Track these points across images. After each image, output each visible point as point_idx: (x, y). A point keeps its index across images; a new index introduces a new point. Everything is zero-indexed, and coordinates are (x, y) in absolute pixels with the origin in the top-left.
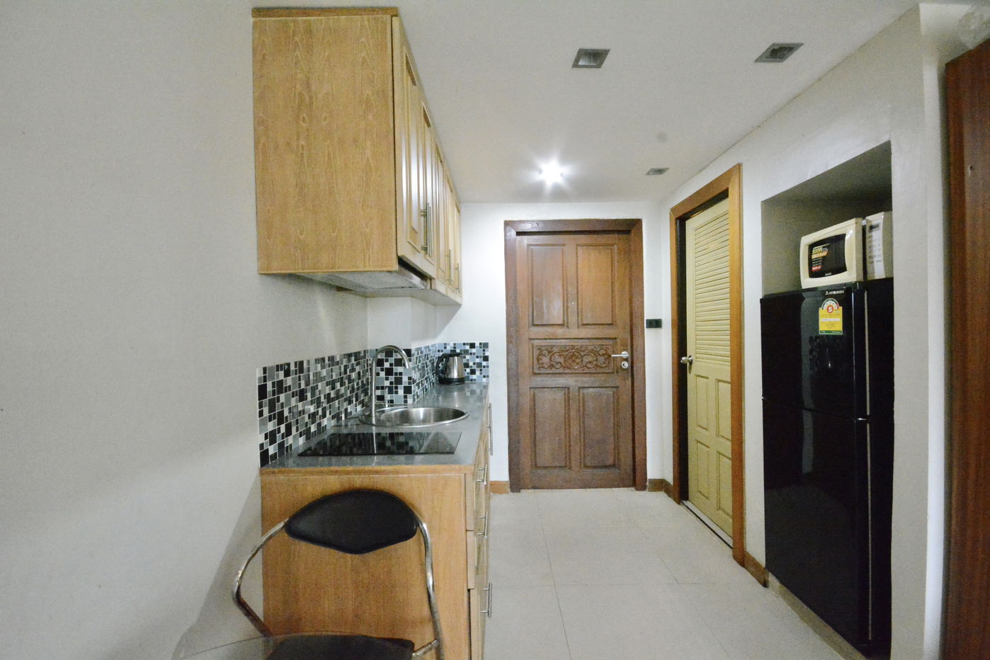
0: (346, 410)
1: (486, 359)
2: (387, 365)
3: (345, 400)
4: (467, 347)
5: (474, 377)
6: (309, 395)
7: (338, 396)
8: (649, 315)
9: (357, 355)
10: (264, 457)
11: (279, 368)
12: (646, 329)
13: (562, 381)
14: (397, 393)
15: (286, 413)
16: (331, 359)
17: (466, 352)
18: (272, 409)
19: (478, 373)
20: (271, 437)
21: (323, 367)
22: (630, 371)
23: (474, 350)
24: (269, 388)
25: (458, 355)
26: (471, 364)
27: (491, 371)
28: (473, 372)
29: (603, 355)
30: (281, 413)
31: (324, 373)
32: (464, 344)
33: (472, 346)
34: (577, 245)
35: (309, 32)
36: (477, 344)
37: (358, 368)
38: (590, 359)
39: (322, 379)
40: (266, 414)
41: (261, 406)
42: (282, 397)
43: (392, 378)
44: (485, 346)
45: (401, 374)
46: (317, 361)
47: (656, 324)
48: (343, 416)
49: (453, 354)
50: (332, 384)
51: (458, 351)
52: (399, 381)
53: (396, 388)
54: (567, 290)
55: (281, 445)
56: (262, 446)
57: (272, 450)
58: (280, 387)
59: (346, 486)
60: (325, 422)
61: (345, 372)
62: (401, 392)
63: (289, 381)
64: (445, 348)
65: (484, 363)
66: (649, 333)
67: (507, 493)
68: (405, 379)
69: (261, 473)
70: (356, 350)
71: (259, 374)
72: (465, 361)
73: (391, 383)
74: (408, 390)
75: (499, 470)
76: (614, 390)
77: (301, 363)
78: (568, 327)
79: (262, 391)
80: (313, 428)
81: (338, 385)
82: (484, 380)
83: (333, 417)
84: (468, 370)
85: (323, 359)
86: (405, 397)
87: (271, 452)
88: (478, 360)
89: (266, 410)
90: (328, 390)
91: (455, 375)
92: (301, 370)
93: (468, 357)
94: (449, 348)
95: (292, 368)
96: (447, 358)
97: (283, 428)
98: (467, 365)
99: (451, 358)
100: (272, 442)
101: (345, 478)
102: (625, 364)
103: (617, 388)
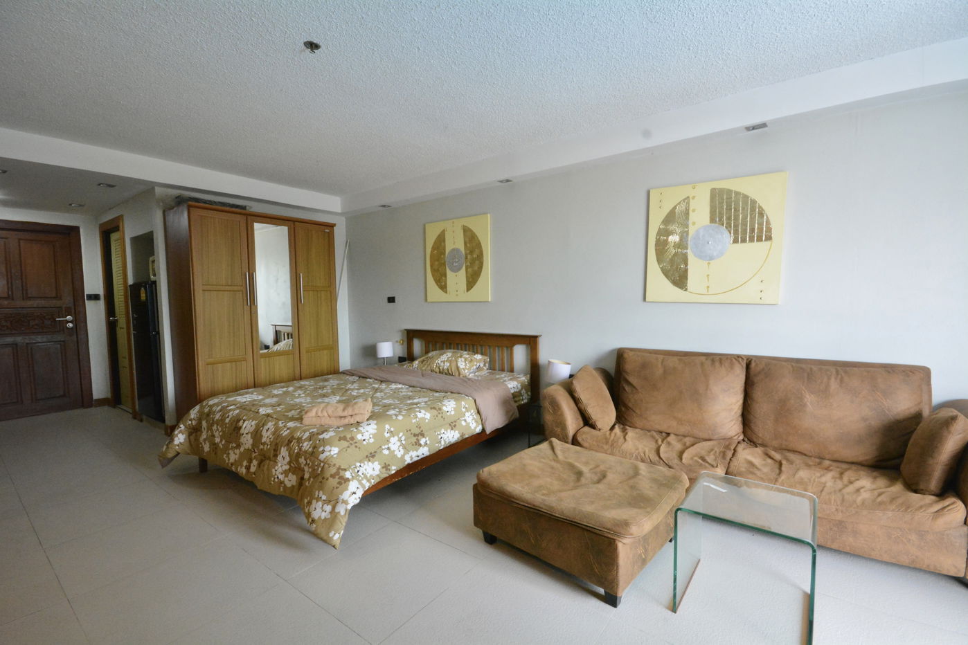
8: (88, 290)
12: (86, 301)
13: (9, 340)
22: (75, 330)
29: (50, 319)
34: (19, 240)
38: (37, 322)
47: (95, 297)
54: (11, 272)
66: (90, 305)
76: (62, 343)
78: (13, 299)
102: (71, 325)
103: (63, 341)
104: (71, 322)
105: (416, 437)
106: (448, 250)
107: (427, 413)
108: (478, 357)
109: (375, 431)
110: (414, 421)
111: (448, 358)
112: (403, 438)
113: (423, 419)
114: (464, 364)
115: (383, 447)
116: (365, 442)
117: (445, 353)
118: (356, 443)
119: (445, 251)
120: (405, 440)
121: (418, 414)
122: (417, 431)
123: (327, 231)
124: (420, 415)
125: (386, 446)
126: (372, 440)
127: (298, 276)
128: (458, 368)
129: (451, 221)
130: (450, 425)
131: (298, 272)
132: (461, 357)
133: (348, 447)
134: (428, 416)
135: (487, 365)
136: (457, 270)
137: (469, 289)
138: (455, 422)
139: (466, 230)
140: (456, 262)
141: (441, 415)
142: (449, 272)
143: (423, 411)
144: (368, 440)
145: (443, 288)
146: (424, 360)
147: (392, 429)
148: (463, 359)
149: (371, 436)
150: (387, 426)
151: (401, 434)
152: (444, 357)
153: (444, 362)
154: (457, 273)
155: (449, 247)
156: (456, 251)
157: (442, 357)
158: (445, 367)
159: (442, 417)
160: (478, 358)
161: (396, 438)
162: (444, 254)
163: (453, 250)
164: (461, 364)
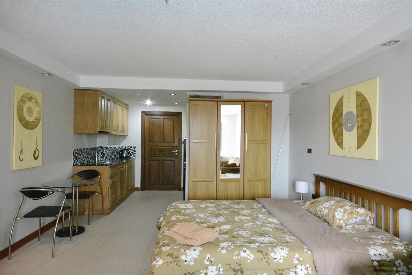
0: (90, 161)
1: (135, 151)
2: (101, 151)
3: (90, 158)
4: (129, 148)
5: (131, 156)
6: (81, 155)
7: (88, 157)
9: (93, 148)
10: (74, 165)
11: (76, 149)
12: (182, 144)
14: (104, 158)
15: (77, 158)
16: (87, 149)
17: (129, 149)
18: (75, 157)
19: (132, 155)
20: (75, 161)
21: (85, 150)
22: (178, 156)
23: (131, 149)
24: (75, 153)
25: (126, 150)
26: (130, 153)
27: (136, 155)
28: (131, 155)
29: (170, 151)
30: (76, 158)
31: (85, 151)
32: (128, 147)
33: (131, 147)
34: (163, 119)
35: (84, 93)
36: (132, 147)
37: (93, 152)
38: (167, 152)
39: (84, 153)
40: (74, 157)
41: (73, 155)
42: (77, 155)
43: (103, 154)
44: (135, 147)
45: (105, 153)
46: (83, 149)
48: (89, 162)
49: (125, 149)
50: (87, 154)
51: (126, 149)
52: (104, 155)
53: (104, 157)
54: (160, 132)
55: (76, 163)
56: (73, 162)
57: (75, 164)
58: (76, 153)
59: (87, 169)
60: (85, 162)
61: (90, 152)
62: (105, 158)
63: (78, 152)
64: (123, 148)
65: (134, 153)
67: (140, 191)
68: (106, 155)
69: (73, 167)
70: (93, 147)
71: (73, 150)
72: (128, 152)
73: (102, 156)
74: (106, 158)
75: (138, 184)
77: (80, 149)
78: (160, 143)
79: (73, 153)
80: (82, 162)
81: (88, 155)
82: (134, 157)
83: (86, 161)
84: (129, 154)
85: (85, 149)
86: (106, 159)
87: (74, 164)
88: (132, 152)
89: (74, 156)
90: (85, 155)
91: (125, 156)
92: (80, 150)
93: (129, 151)
94: (124, 148)
95: (79, 150)
96: (122, 151)
97: (76, 160)
98: (129, 153)
99: (124, 151)
100: (75, 162)
101: (88, 168)
102: (176, 154)
103: (174, 161)
104: (177, 153)
105: (235, 272)
106: (344, 113)
107: (251, 255)
108: (362, 211)
109: (197, 257)
110: (235, 258)
111: (330, 206)
112: (222, 269)
113: (245, 259)
114: (342, 214)
115: (202, 271)
116: (185, 263)
117: (330, 200)
118: (178, 261)
119: (342, 113)
120: (223, 271)
121: (242, 253)
122: (237, 267)
123: (266, 105)
124: (243, 254)
125: (205, 272)
126: (192, 263)
127: (245, 134)
128: (334, 216)
129: (347, 88)
130: (275, 271)
131: (245, 132)
132: (341, 207)
133: (171, 263)
134: (251, 257)
135: (372, 220)
136: (350, 130)
137: (359, 147)
138: (283, 270)
139: (359, 95)
140: (350, 123)
141: (266, 260)
142: (345, 132)
143: (248, 252)
144: (189, 262)
145: (340, 144)
146: (312, 203)
147: (212, 259)
148: (342, 210)
149: (192, 260)
150: (208, 256)
151: (220, 266)
152: (327, 204)
153: (325, 208)
154: (350, 133)
155: (345, 110)
156: (350, 113)
157: (325, 203)
158: (325, 213)
159: (267, 262)
160: (360, 212)
161: (215, 268)
162: (342, 116)
163: (348, 113)
164: (339, 214)
